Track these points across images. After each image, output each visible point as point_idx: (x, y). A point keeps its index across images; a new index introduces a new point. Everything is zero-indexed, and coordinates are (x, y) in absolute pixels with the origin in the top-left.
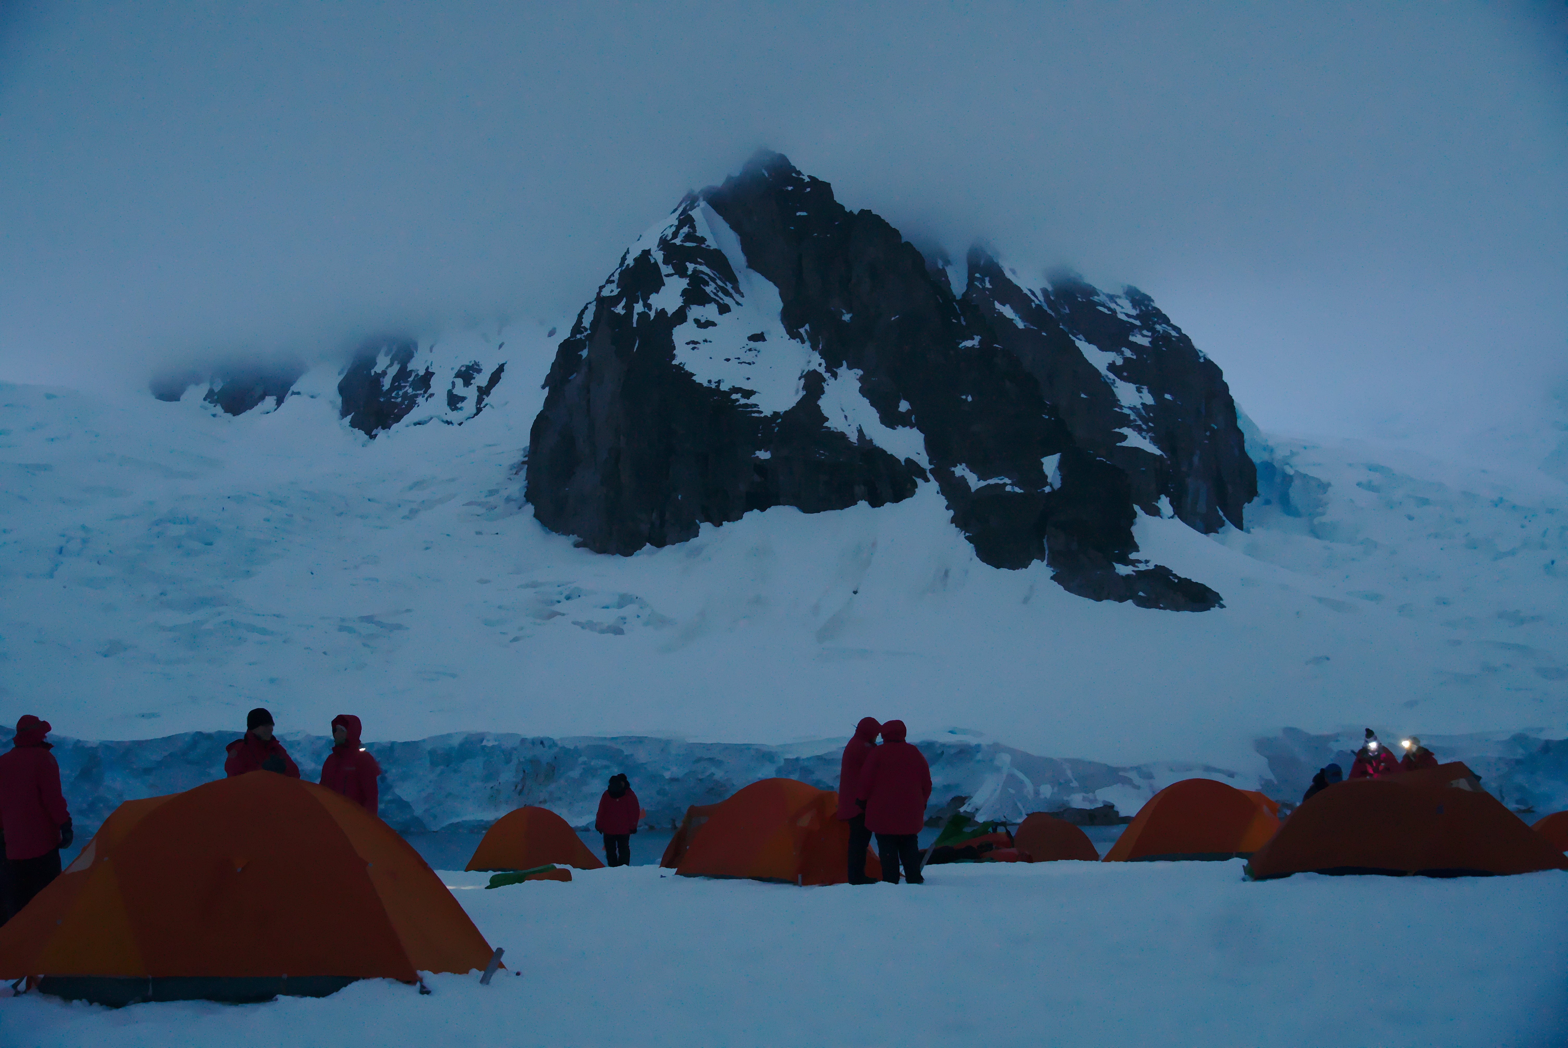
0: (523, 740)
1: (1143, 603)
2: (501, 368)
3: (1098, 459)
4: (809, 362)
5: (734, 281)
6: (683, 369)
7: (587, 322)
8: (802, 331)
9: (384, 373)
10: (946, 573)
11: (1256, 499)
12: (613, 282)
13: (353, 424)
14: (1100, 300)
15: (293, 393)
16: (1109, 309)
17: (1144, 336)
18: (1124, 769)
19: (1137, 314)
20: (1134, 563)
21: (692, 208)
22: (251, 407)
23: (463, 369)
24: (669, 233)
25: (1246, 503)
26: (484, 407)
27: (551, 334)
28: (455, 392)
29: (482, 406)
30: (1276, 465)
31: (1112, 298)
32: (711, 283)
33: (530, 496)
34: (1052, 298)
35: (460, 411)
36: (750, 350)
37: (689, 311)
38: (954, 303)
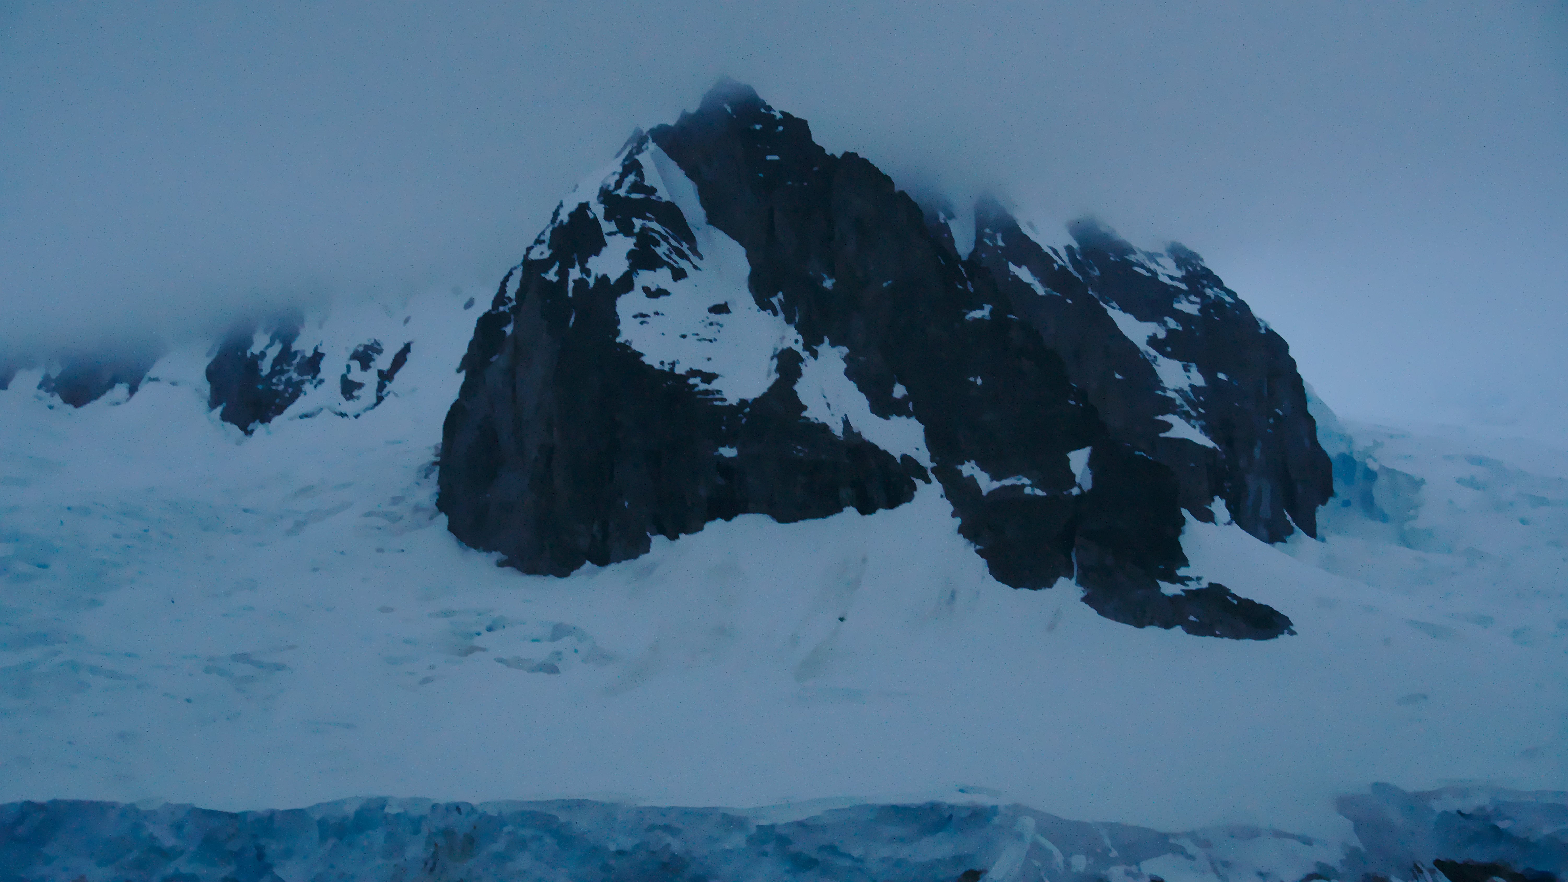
0: (435, 806)
1: (1195, 629)
2: (407, 348)
3: (1137, 453)
4: (783, 338)
5: (690, 239)
6: (629, 347)
7: (512, 290)
8: (774, 300)
9: (263, 355)
10: (953, 596)
11: (1331, 501)
12: (543, 242)
13: (225, 417)
14: (1137, 260)
15: (151, 380)
16: (1148, 270)
17: (1191, 302)
18: (1176, 836)
19: (1182, 276)
20: (1182, 580)
21: (639, 150)
22: (96, 397)
23: (361, 349)
24: (612, 182)
25: (1320, 506)
26: (387, 395)
27: (469, 304)
28: (351, 377)
29: (384, 393)
30: (1356, 458)
31: (1152, 257)
32: (662, 242)
33: (444, 503)
34: (1078, 257)
35: (356, 401)
36: (711, 324)
37: (636, 277)
38: (960, 266)
